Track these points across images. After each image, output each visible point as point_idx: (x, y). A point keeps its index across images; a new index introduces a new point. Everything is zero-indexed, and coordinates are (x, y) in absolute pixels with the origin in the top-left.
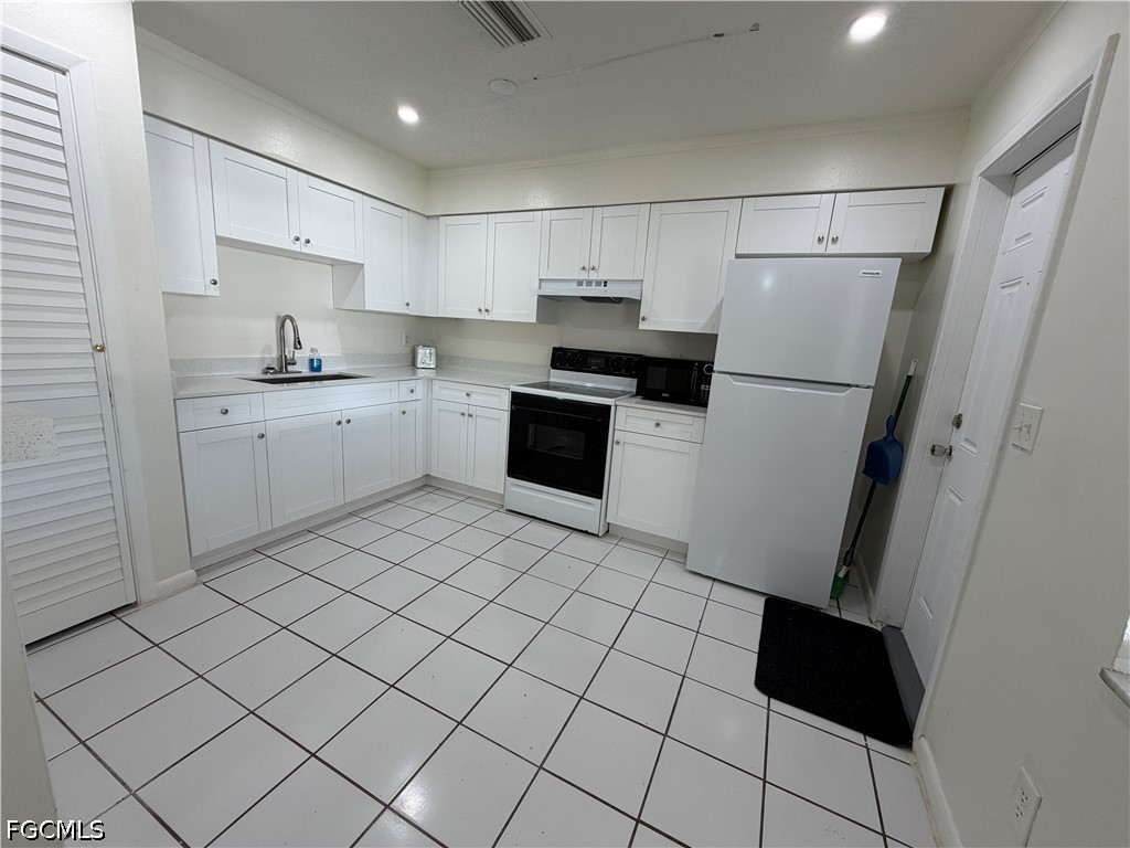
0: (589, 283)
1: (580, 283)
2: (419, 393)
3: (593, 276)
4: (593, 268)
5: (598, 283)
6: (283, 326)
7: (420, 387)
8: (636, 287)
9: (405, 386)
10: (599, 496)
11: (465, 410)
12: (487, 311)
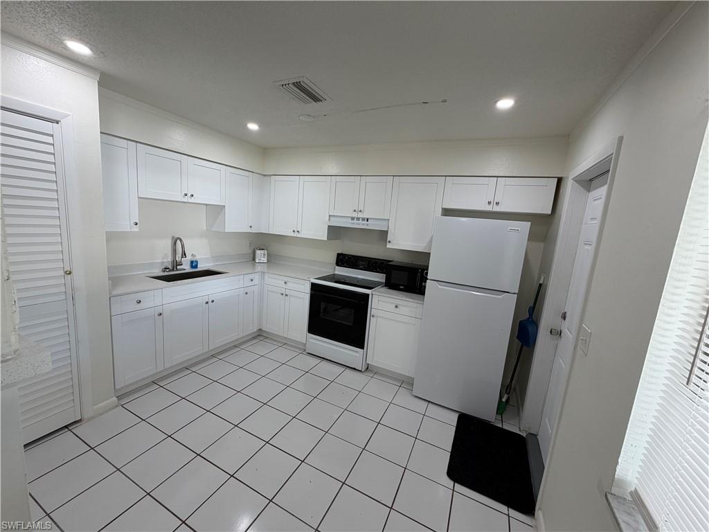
0: (358, 219)
1: (353, 219)
2: (256, 281)
3: (360, 215)
4: (360, 211)
5: (363, 219)
6: (175, 243)
7: (256, 277)
8: (385, 223)
9: (248, 277)
10: (362, 347)
11: (283, 291)
12: (298, 232)
